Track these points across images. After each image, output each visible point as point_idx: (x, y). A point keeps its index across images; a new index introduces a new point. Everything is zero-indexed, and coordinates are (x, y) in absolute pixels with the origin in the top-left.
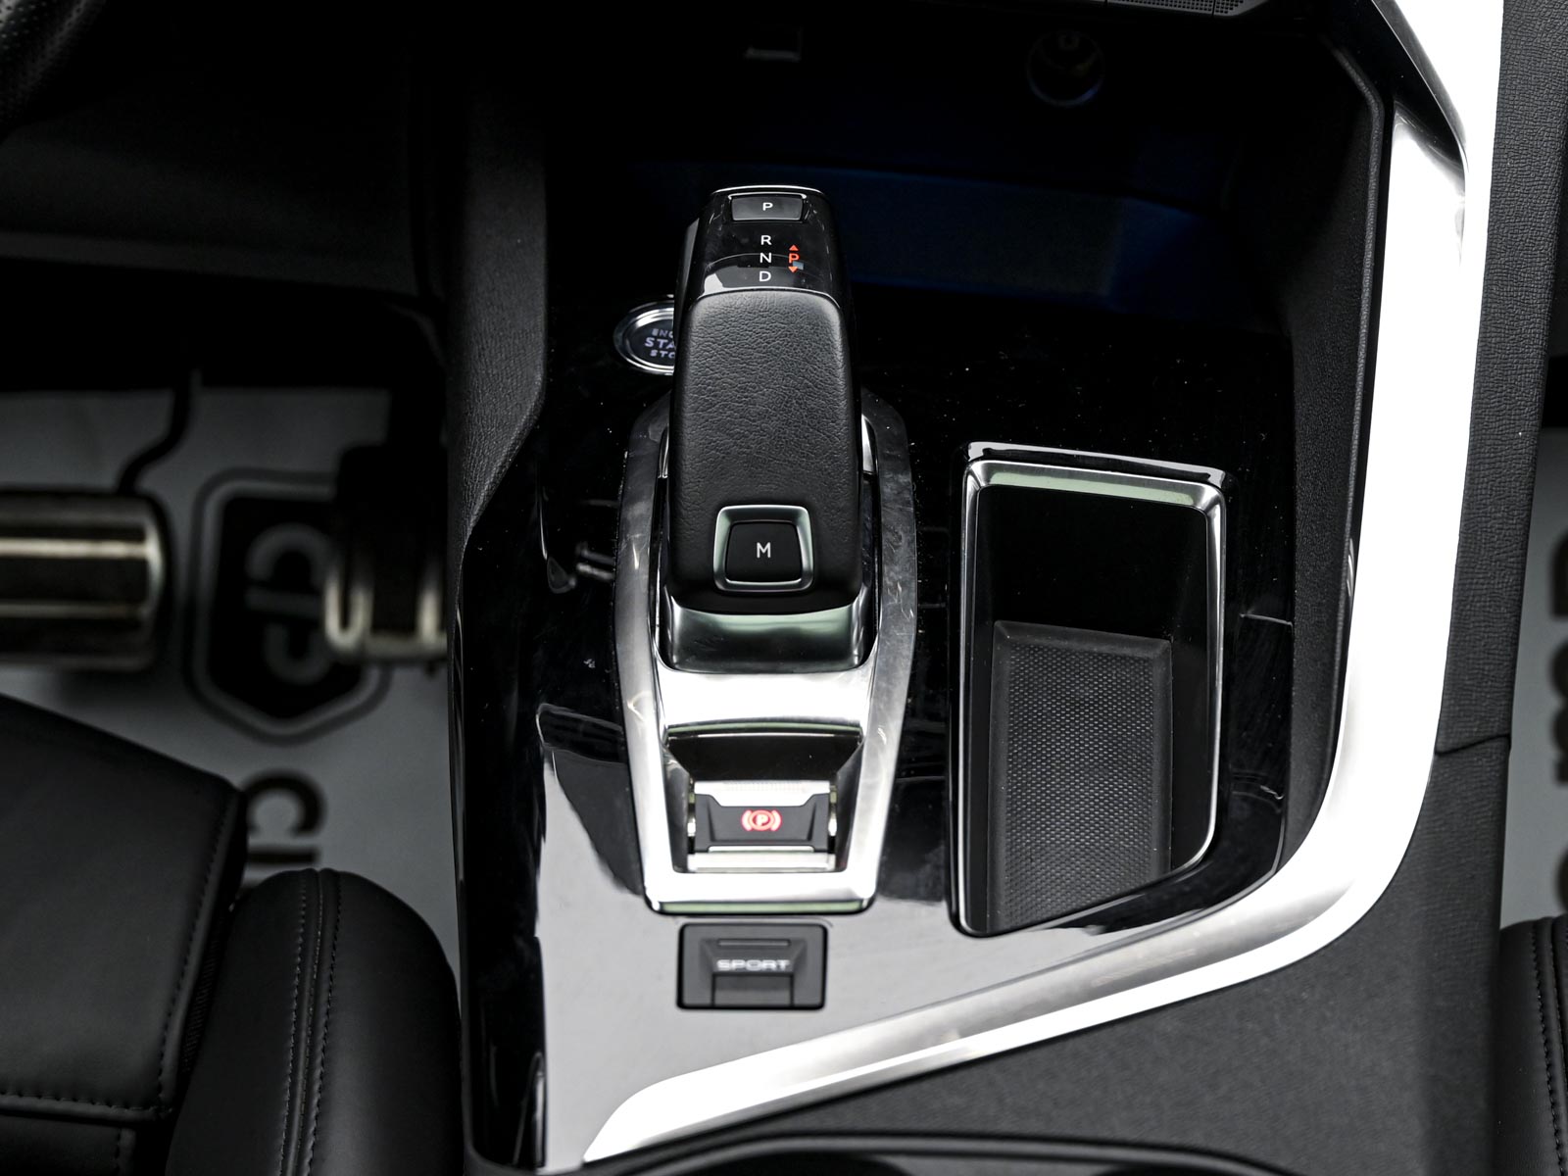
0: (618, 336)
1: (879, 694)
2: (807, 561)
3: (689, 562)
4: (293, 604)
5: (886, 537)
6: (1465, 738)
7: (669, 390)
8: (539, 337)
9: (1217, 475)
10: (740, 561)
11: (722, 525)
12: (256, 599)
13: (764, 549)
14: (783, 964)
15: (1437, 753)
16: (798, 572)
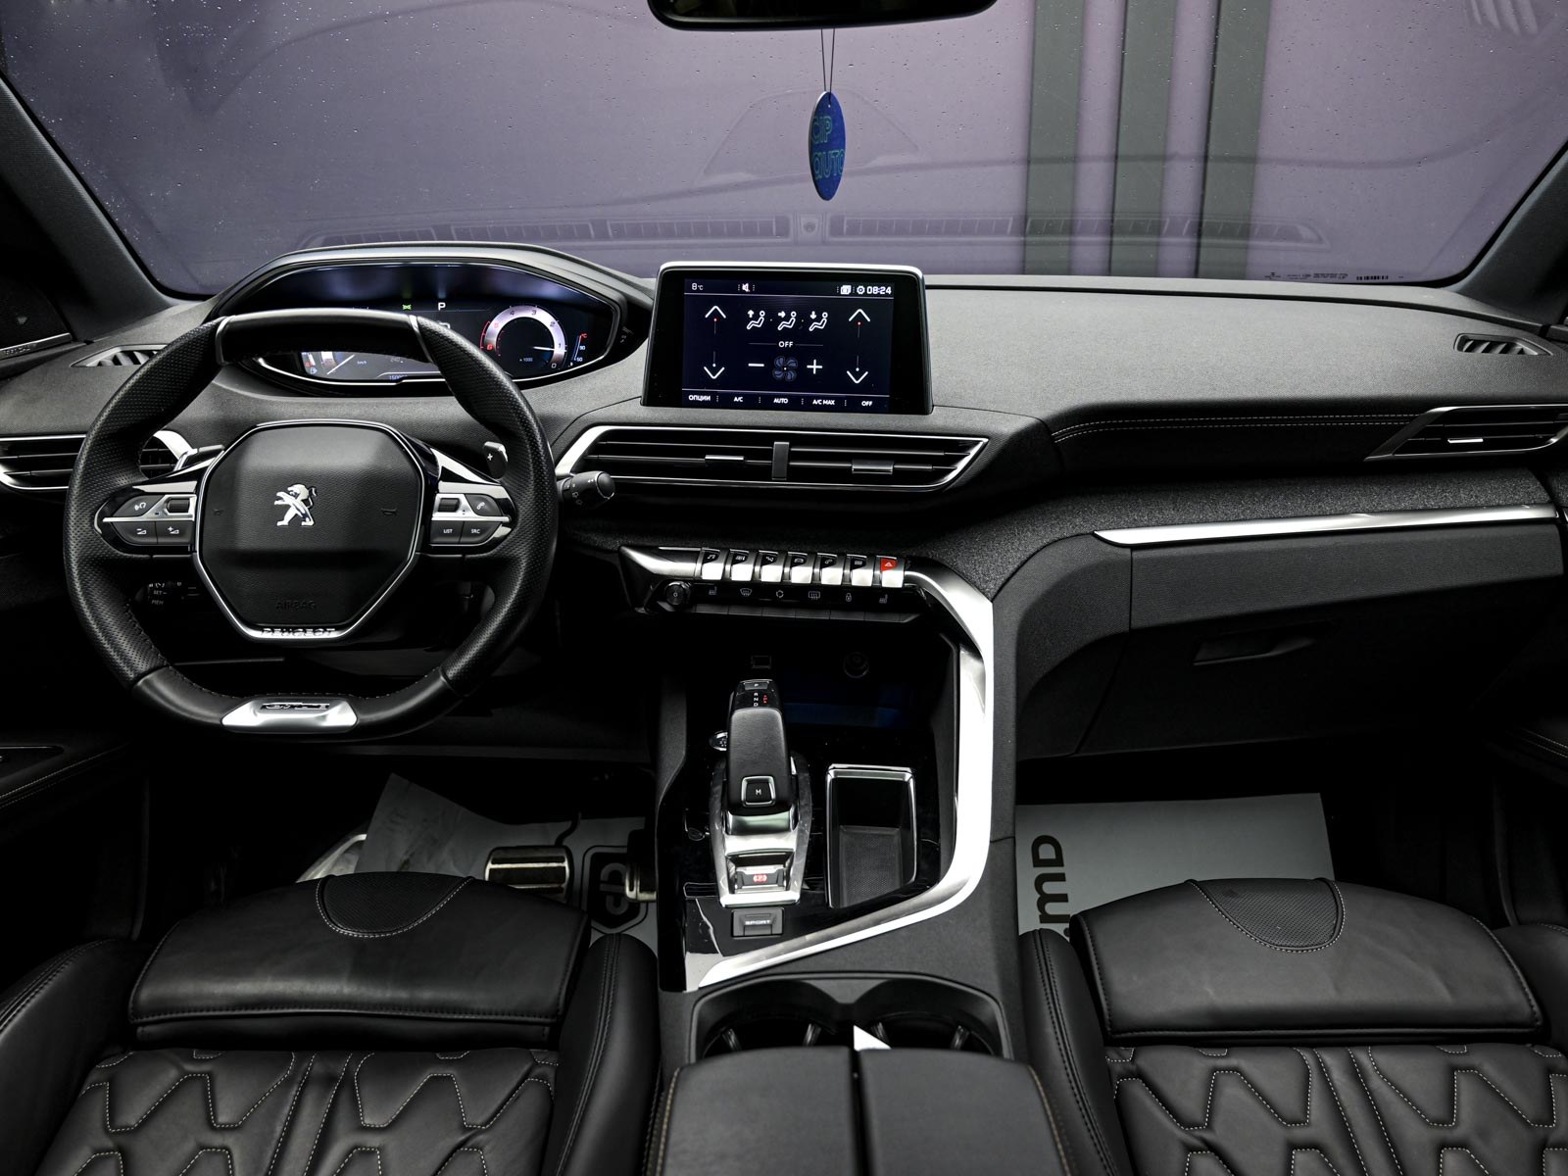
0: (711, 741)
1: (800, 839)
2: (773, 796)
3: (733, 797)
4: (615, 888)
5: (801, 792)
6: (1000, 837)
7: (726, 755)
8: (684, 741)
9: (908, 769)
10: (751, 797)
11: (744, 784)
12: (603, 887)
13: (758, 792)
14: (768, 921)
15: (991, 842)
16: (770, 799)
